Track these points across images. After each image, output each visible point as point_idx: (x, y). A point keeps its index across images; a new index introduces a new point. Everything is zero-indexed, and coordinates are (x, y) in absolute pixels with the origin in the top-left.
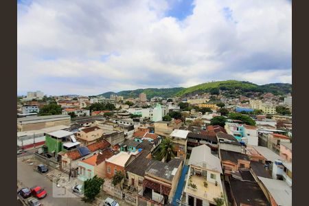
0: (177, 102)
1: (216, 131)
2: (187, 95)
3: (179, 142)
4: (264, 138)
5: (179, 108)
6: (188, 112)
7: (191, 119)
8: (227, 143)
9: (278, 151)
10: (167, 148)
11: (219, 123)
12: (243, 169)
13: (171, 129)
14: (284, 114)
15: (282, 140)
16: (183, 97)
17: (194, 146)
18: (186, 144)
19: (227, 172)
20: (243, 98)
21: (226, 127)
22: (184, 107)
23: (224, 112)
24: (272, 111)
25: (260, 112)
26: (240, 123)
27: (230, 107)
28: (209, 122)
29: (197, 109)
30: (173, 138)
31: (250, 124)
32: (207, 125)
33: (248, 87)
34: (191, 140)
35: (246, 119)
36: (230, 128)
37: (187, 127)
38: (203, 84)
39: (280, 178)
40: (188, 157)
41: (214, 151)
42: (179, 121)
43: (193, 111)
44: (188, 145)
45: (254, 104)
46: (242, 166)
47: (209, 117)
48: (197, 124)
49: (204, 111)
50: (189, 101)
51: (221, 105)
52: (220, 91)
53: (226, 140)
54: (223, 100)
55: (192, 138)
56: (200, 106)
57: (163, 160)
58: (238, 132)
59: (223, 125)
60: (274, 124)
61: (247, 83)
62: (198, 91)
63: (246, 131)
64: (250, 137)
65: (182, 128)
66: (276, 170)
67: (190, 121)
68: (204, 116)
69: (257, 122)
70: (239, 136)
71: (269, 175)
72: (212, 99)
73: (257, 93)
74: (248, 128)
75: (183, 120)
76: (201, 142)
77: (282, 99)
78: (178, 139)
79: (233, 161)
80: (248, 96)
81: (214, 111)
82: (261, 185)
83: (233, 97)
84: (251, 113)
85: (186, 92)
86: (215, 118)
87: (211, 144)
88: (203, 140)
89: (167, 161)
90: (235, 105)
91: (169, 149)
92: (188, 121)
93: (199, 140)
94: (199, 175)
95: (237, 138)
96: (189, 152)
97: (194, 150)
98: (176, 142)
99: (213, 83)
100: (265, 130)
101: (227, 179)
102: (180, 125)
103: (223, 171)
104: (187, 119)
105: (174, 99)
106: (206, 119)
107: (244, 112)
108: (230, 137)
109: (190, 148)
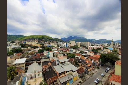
0: (19, 43)
1: (40, 55)
2: (26, 40)
3: (20, 66)
4: (54, 54)
5: (20, 47)
6: (26, 48)
7: (28, 52)
8: (44, 59)
9: (57, 57)
10: (11, 72)
11: (41, 52)
12: (49, 66)
14: (58, 47)
15: (58, 54)
16: (23, 40)
17: (29, 65)
18: (24, 65)
19: (44, 70)
20: (49, 42)
21: (44, 53)
22: (23, 46)
23: (43, 47)
24: (56, 46)
25: (53, 46)
26: (48, 51)
27: (45, 45)
28: (37, 52)
29: (32, 47)
30: (16, 64)
31: (51, 50)
32: (36, 53)
33: (51, 38)
34: (28, 63)
36: (45, 53)
37: (25, 56)
38: (35, 35)
39: (58, 65)
40: (26, 72)
41: (39, 64)
42: (20, 54)
43: (29, 48)
44: (26, 66)
45: (52, 44)
46: (49, 65)
47: (37, 50)
48: (32, 54)
49: (35, 47)
50: (27, 43)
51: (42, 45)
52: (42, 39)
53: (44, 58)
54: (43, 43)
55: (28, 61)
56: (33, 45)
57: (9, 80)
58: (48, 54)
59: (43, 52)
60: (56, 50)
61: (50, 37)
62: (32, 38)
63: (50, 53)
65: (22, 57)
66: (57, 63)
67: (28, 53)
68: (35, 50)
69: (53, 50)
70: (48, 55)
71: (55, 65)
72: (39, 42)
73: (53, 41)
74: (50, 52)
75: (23, 53)
76: (33, 62)
77: (58, 43)
78: (19, 64)
79: (46, 65)
80: (50, 41)
81: (40, 47)
82: (54, 69)
83: (46, 42)
84: (51, 47)
85: (26, 38)
86: (40, 50)
87: (38, 61)
88: (34, 60)
89: (12, 80)
90: (47, 45)
91: (12, 72)
92: (26, 53)
93: (32, 61)
95: (47, 56)
96: (27, 69)
97: (30, 67)
98: (18, 66)
99: (39, 36)
100: (55, 52)
101: (44, 73)
102: (21, 56)
103: (43, 70)
104: (25, 52)
105: (16, 42)
106: (36, 51)
107: (49, 47)
108: (45, 56)
109: (27, 67)
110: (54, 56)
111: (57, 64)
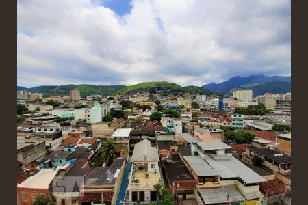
0: (119, 100)
1: (154, 125)
2: (129, 93)
3: (122, 142)
4: (186, 127)
5: (121, 106)
6: (130, 110)
7: (133, 117)
8: (163, 134)
9: (193, 135)
10: (108, 150)
11: (156, 118)
12: (173, 153)
13: (112, 129)
14: (196, 108)
15: (195, 126)
16: (125, 95)
17: (136, 143)
18: (128, 142)
19: (163, 159)
20: (173, 97)
21: (162, 121)
22: (126, 105)
23: (160, 108)
24: (189, 106)
25: (183, 107)
26: (171, 117)
27: (164, 104)
28: (149, 118)
29: (139, 107)
30: (116, 138)
31: (177, 117)
32: (147, 121)
33: (176, 88)
34: (133, 137)
35: (174, 113)
36: (165, 122)
37: (129, 125)
38: (143, 84)
39: (196, 154)
40: (131, 154)
41: (153, 143)
42: (121, 119)
43: (135, 109)
44: (130, 143)
45: (180, 102)
46: (173, 150)
47: (148, 113)
48: (139, 121)
49: (145, 108)
50: (130, 99)
51: (158, 103)
52: (157, 90)
53: (162, 132)
54: (159, 98)
55: (134, 135)
56: (141, 104)
57: (104, 165)
58: (170, 124)
59: (159, 120)
60: (190, 115)
61: (175, 84)
62: (139, 90)
63: (176, 122)
64: (177, 127)
65: (124, 127)
66: (193, 149)
67: (132, 119)
68: (145, 113)
69: (182, 115)
70: (170, 127)
71: (189, 153)
72: (151, 97)
73: (181, 93)
74: (176, 120)
75: (125, 119)
76: (142, 137)
77: (195, 97)
78: (121, 138)
79: (166, 149)
80: (176, 95)
81: (153, 108)
82: (185, 163)
83: (166, 96)
84: (178, 108)
85: (128, 90)
86: (153, 114)
87: (150, 138)
88: (145, 135)
89: (109, 165)
90: (167, 103)
91: (111, 151)
92: (130, 119)
93: (140, 135)
94: (141, 169)
95: (169, 129)
96: (132, 149)
97: (137, 146)
98: (119, 142)
99: (151, 83)
100: (186, 121)
101: (163, 165)
102: (122, 124)
103: (160, 159)
104: (129, 117)
105: (115, 98)
106: (146, 116)
107: (173, 108)
108: (165, 129)
109: (132, 145)
110: (184, 130)
111: (193, 153)
